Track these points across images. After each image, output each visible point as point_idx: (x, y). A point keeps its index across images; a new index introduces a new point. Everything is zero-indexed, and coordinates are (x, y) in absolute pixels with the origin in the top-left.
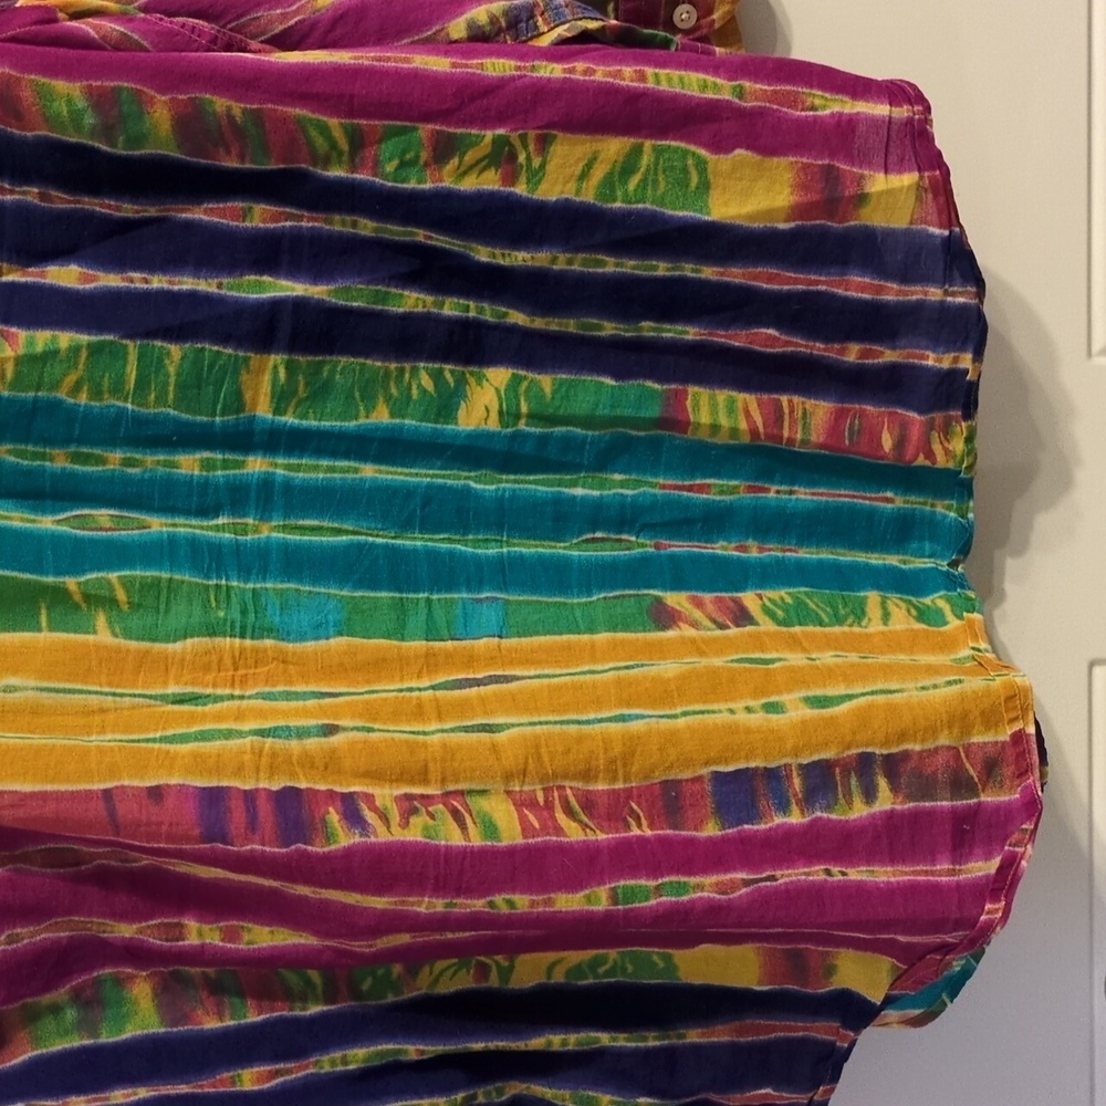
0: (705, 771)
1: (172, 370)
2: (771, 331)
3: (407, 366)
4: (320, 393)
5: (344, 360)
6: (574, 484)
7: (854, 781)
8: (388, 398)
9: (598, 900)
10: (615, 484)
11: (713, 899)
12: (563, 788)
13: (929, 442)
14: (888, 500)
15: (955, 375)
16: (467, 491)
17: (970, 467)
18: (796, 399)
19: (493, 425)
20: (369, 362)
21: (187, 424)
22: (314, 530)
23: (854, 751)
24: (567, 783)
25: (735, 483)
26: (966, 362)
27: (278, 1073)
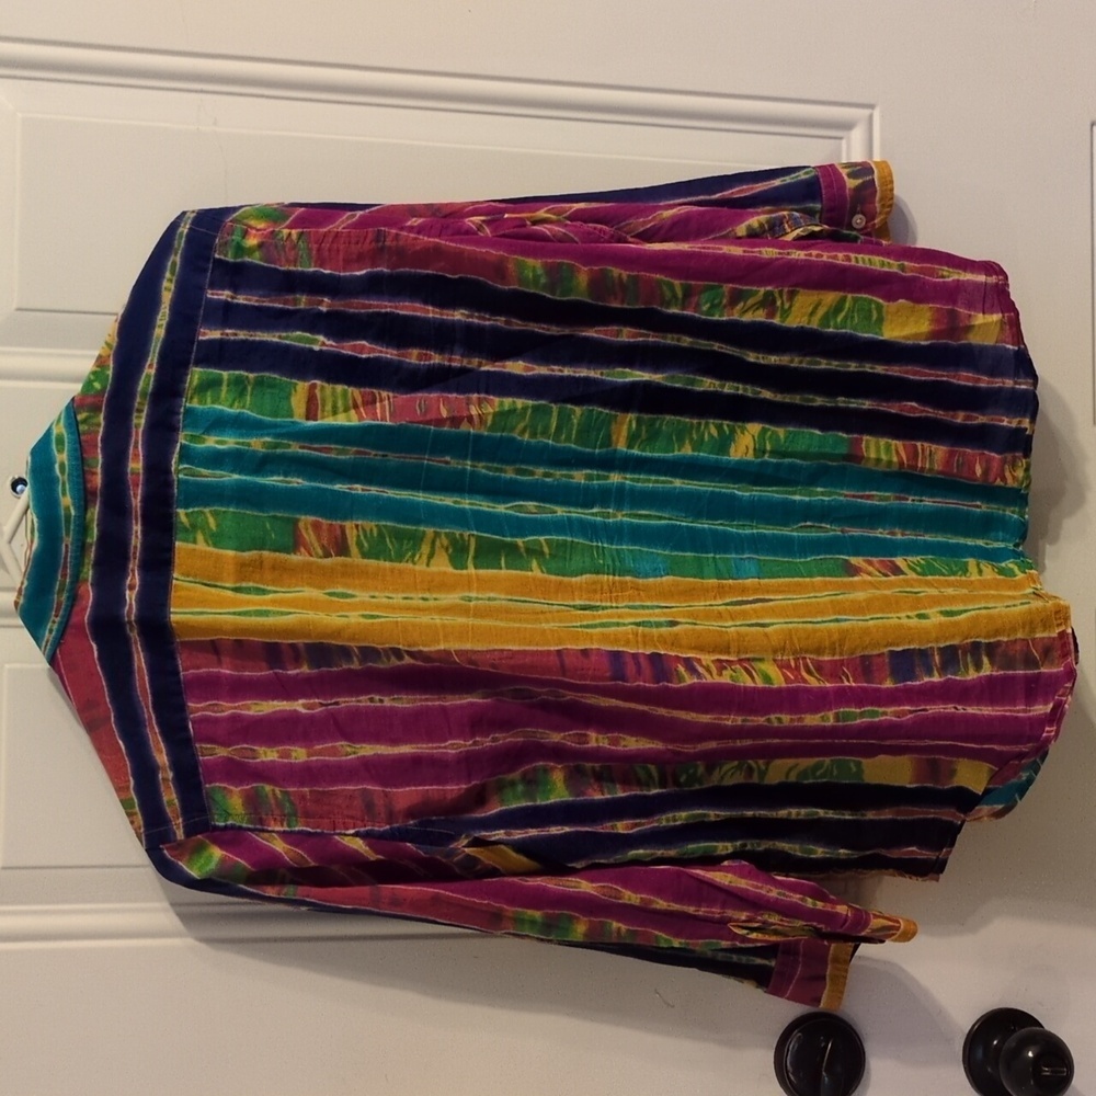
0: (886, 650)
1: (575, 421)
2: (914, 404)
3: (703, 422)
4: (653, 436)
5: (668, 417)
6: (794, 493)
7: (969, 659)
8: (691, 439)
9: (828, 718)
10: (817, 494)
11: (892, 720)
12: (805, 658)
13: (1003, 471)
14: (978, 507)
15: (1019, 431)
16: (733, 496)
17: (1028, 486)
18: (926, 445)
19: (750, 457)
20: (682, 419)
21: (581, 453)
22: (646, 517)
23: (969, 641)
24: (807, 656)
25: (887, 494)
26: (1026, 423)
27: (636, 825)
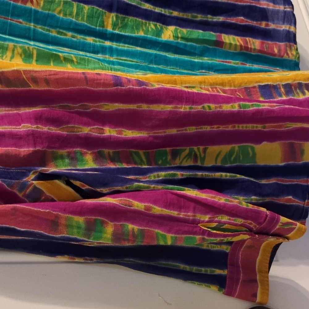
1: (86, 12)
2: (242, 18)
3: (148, 22)
4: (125, 26)
5: (131, 18)
6: (195, 59)
7: (298, 91)
8: (143, 30)
9: (235, 107)
10: (205, 60)
11: (268, 109)
12: (217, 88)
14: (278, 70)
15: (290, 32)
16: (166, 56)
17: (299, 58)
18: (250, 39)
19: (172, 39)
20: (138, 19)
21: (90, 27)
22: (125, 60)
23: (296, 82)
26: (292, 29)
27: (137, 179)
